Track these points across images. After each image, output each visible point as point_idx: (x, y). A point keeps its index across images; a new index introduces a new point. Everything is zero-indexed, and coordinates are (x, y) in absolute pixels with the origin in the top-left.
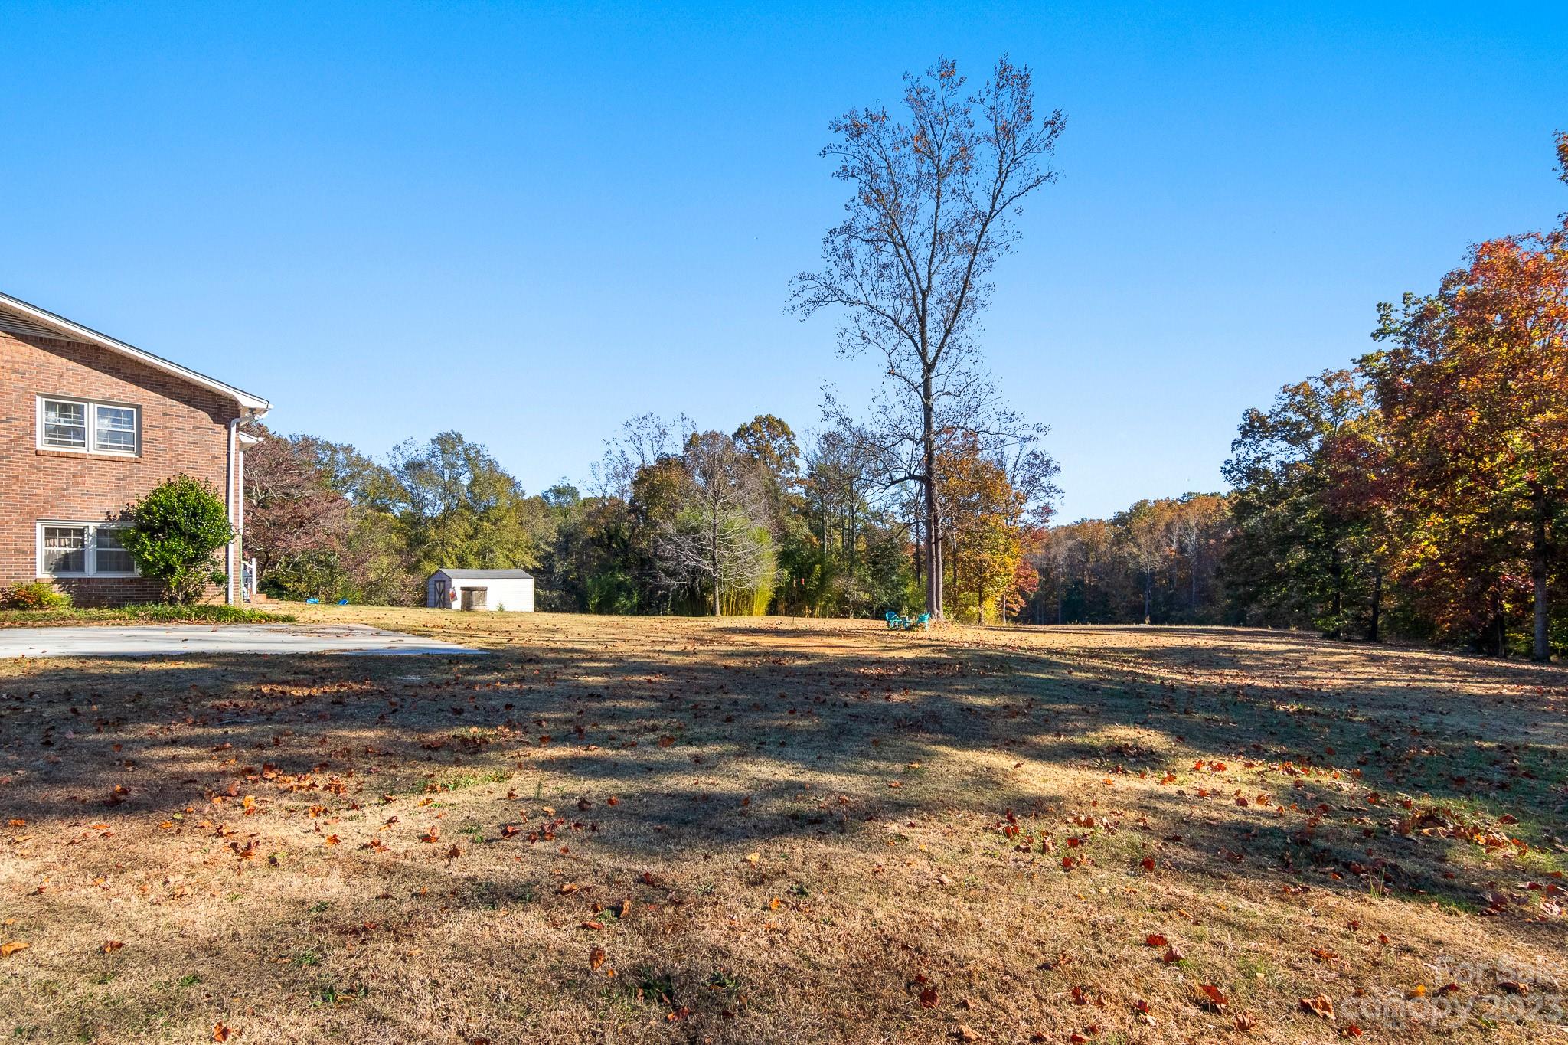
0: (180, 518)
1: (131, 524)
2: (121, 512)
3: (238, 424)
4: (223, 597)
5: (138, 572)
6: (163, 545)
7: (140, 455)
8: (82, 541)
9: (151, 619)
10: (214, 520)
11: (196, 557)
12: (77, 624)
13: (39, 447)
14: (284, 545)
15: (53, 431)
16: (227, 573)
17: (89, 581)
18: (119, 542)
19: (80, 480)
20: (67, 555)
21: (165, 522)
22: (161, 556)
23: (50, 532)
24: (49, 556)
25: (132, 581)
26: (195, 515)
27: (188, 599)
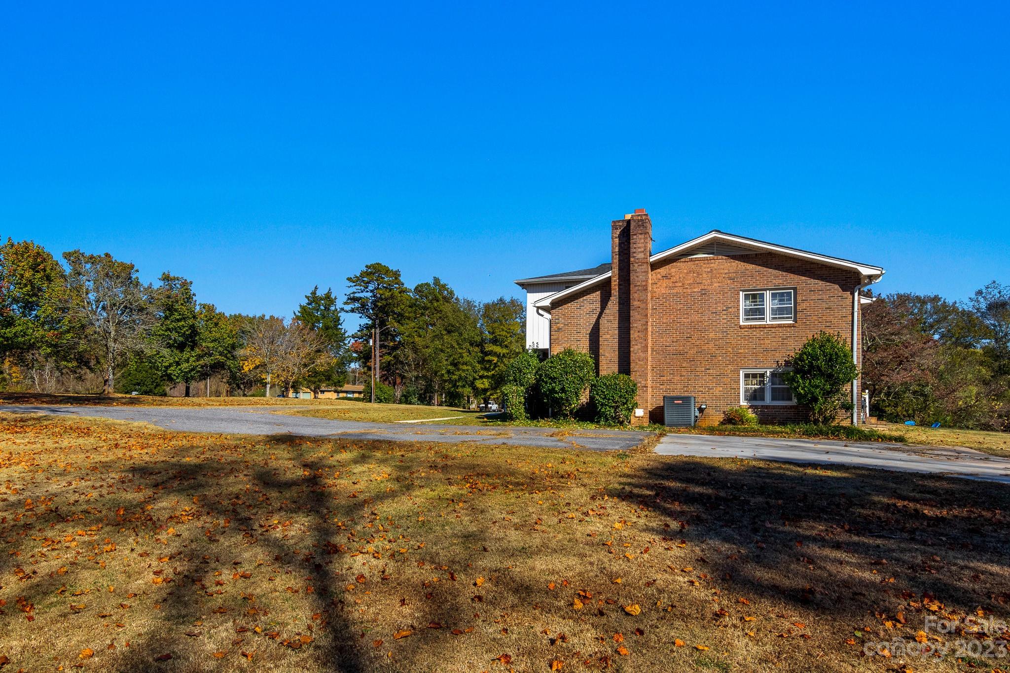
0: (822, 363)
1: (791, 369)
2: (785, 361)
3: (859, 289)
4: (849, 420)
5: (794, 401)
6: (810, 382)
7: (795, 321)
8: (764, 381)
9: (803, 434)
10: (844, 363)
11: (831, 391)
12: (761, 436)
13: (742, 323)
14: (888, 379)
15: (748, 312)
16: (852, 402)
17: (767, 407)
18: (784, 381)
19: (762, 342)
20: (755, 390)
21: (811, 366)
22: (809, 390)
23: (747, 376)
24: (746, 391)
25: (792, 407)
26: (831, 360)
27: (826, 420)
